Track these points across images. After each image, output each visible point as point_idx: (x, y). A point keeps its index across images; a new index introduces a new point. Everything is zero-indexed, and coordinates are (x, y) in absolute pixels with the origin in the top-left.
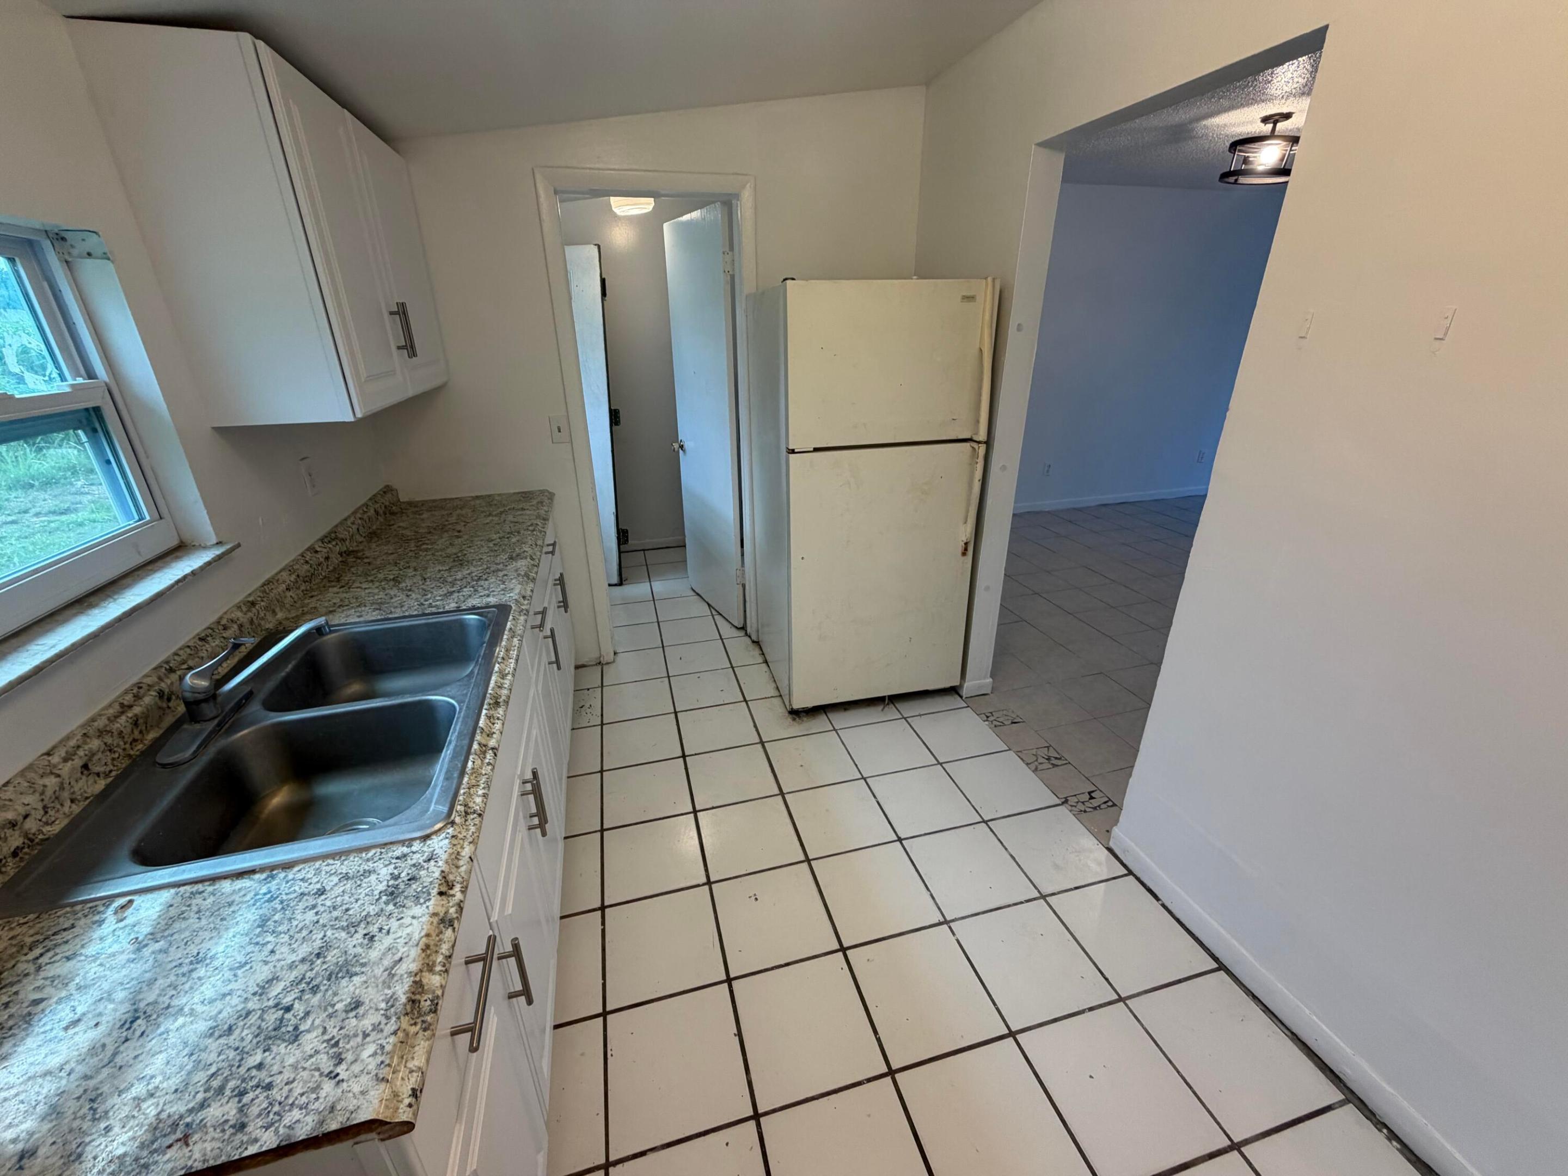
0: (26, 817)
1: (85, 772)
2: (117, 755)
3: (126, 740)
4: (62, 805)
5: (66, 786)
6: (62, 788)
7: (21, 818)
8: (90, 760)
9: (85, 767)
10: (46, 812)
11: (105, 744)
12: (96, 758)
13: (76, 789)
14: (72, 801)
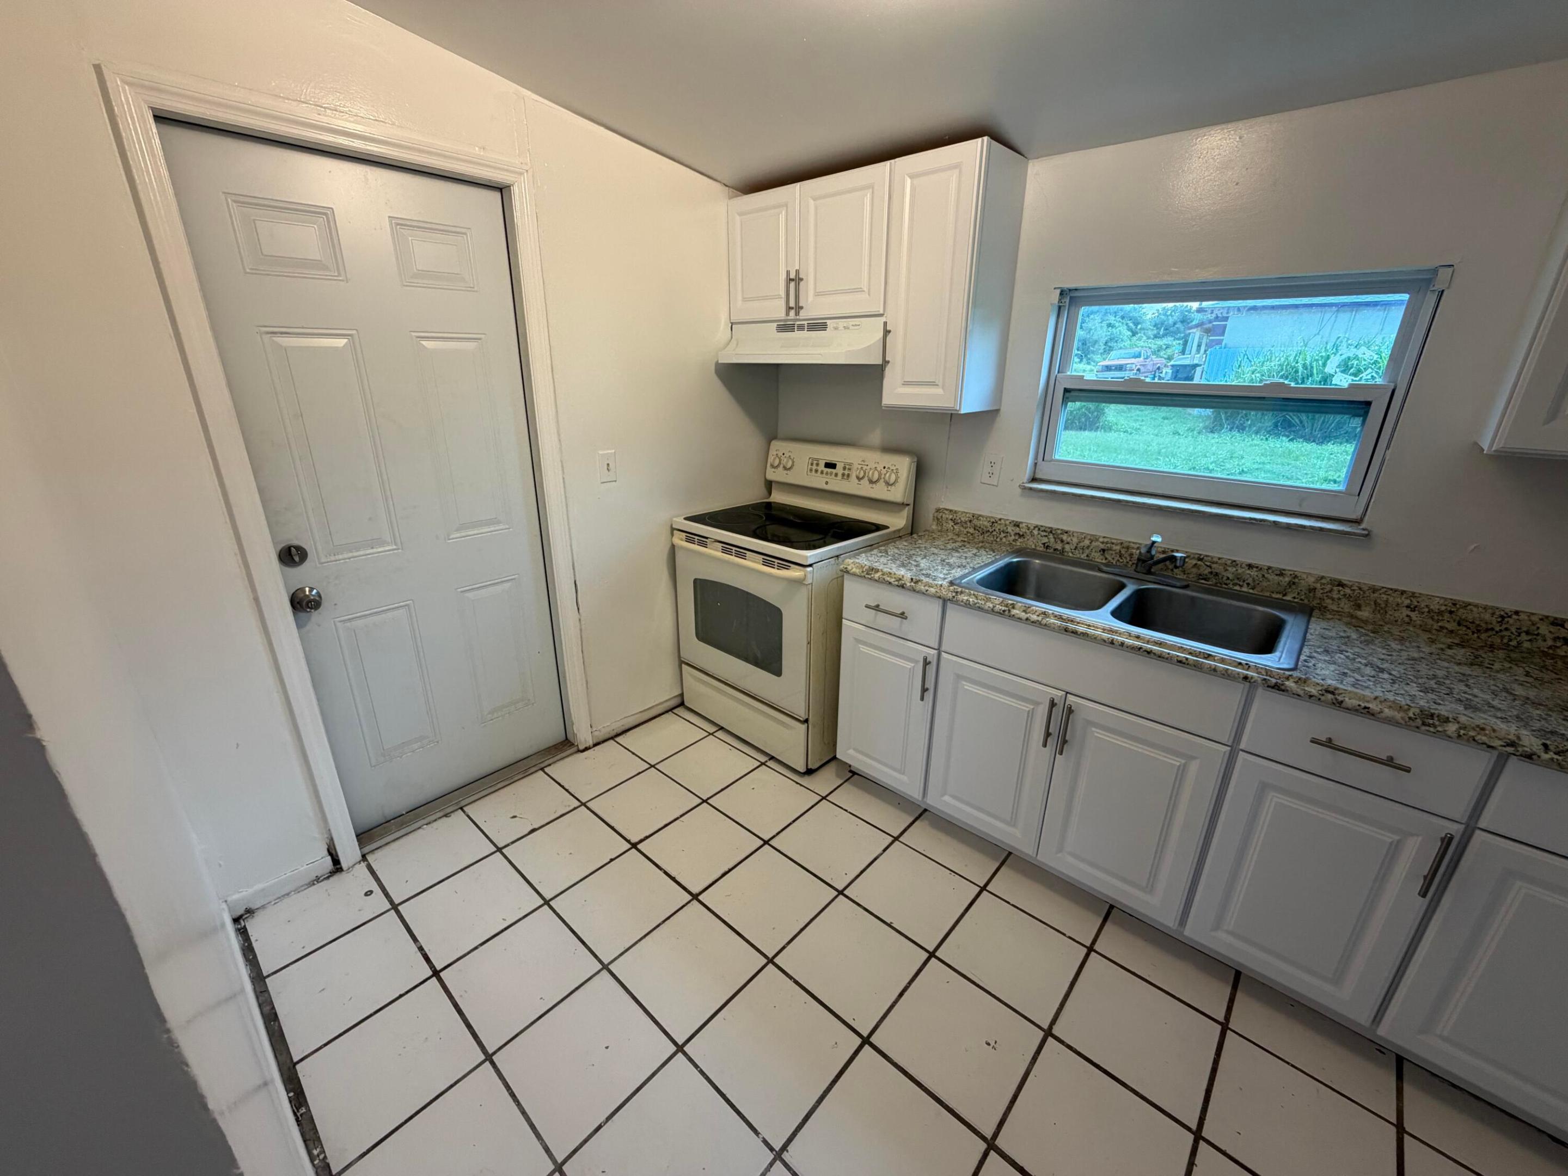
0: (1068, 543)
1: (1102, 552)
2: (1121, 561)
3: (1132, 559)
4: (1083, 553)
5: (1090, 549)
6: (1088, 547)
7: (1066, 542)
8: (1108, 550)
9: (1104, 550)
10: (1075, 549)
11: (1120, 551)
12: (1111, 552)
13: (1093, 554)
14: (1087, 556)
